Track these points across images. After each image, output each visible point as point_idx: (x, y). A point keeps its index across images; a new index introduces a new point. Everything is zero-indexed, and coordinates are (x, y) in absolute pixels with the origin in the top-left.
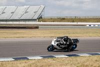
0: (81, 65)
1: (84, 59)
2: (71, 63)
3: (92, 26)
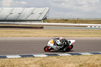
2: (74, 61)
3: (93, 27)
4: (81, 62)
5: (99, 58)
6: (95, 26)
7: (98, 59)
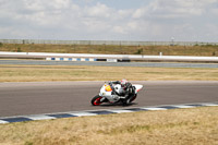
0: (35, 140)
1: (40, 127)
3: (57, 59)
4: (29, 135)
5: (68, 126)
6: (62, 58)
7: (66, 129)
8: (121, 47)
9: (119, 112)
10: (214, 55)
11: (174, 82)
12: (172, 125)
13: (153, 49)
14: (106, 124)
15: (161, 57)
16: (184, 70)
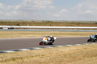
8: (9, 22)
9: (8, 52)
10: (51, 26)
11: (34, 37)
12: (33, 57)
13: (24, 23)
14: (2, 58)
15: (28, 27)
16: (38, 32)
